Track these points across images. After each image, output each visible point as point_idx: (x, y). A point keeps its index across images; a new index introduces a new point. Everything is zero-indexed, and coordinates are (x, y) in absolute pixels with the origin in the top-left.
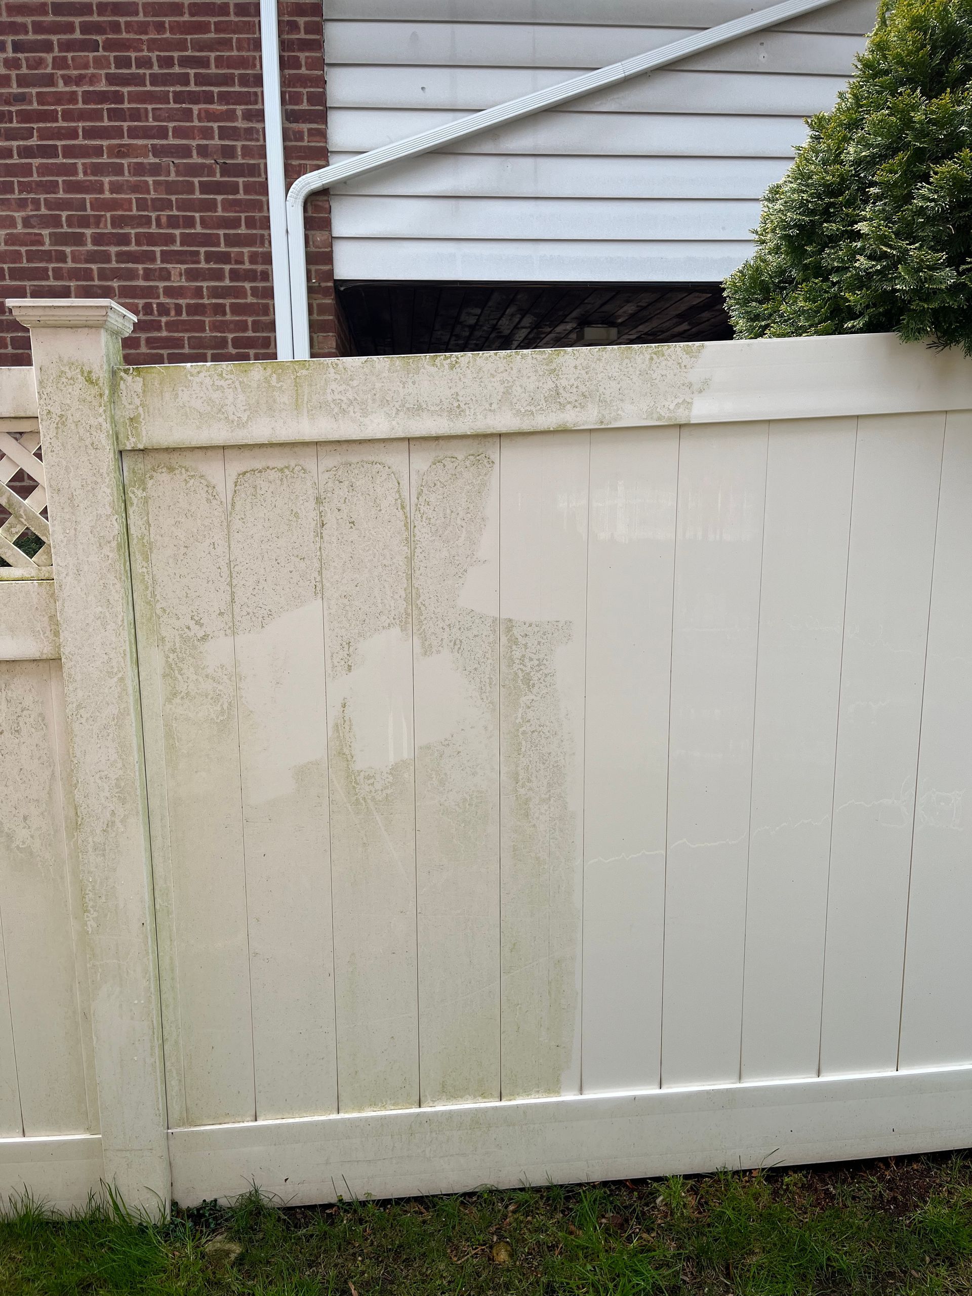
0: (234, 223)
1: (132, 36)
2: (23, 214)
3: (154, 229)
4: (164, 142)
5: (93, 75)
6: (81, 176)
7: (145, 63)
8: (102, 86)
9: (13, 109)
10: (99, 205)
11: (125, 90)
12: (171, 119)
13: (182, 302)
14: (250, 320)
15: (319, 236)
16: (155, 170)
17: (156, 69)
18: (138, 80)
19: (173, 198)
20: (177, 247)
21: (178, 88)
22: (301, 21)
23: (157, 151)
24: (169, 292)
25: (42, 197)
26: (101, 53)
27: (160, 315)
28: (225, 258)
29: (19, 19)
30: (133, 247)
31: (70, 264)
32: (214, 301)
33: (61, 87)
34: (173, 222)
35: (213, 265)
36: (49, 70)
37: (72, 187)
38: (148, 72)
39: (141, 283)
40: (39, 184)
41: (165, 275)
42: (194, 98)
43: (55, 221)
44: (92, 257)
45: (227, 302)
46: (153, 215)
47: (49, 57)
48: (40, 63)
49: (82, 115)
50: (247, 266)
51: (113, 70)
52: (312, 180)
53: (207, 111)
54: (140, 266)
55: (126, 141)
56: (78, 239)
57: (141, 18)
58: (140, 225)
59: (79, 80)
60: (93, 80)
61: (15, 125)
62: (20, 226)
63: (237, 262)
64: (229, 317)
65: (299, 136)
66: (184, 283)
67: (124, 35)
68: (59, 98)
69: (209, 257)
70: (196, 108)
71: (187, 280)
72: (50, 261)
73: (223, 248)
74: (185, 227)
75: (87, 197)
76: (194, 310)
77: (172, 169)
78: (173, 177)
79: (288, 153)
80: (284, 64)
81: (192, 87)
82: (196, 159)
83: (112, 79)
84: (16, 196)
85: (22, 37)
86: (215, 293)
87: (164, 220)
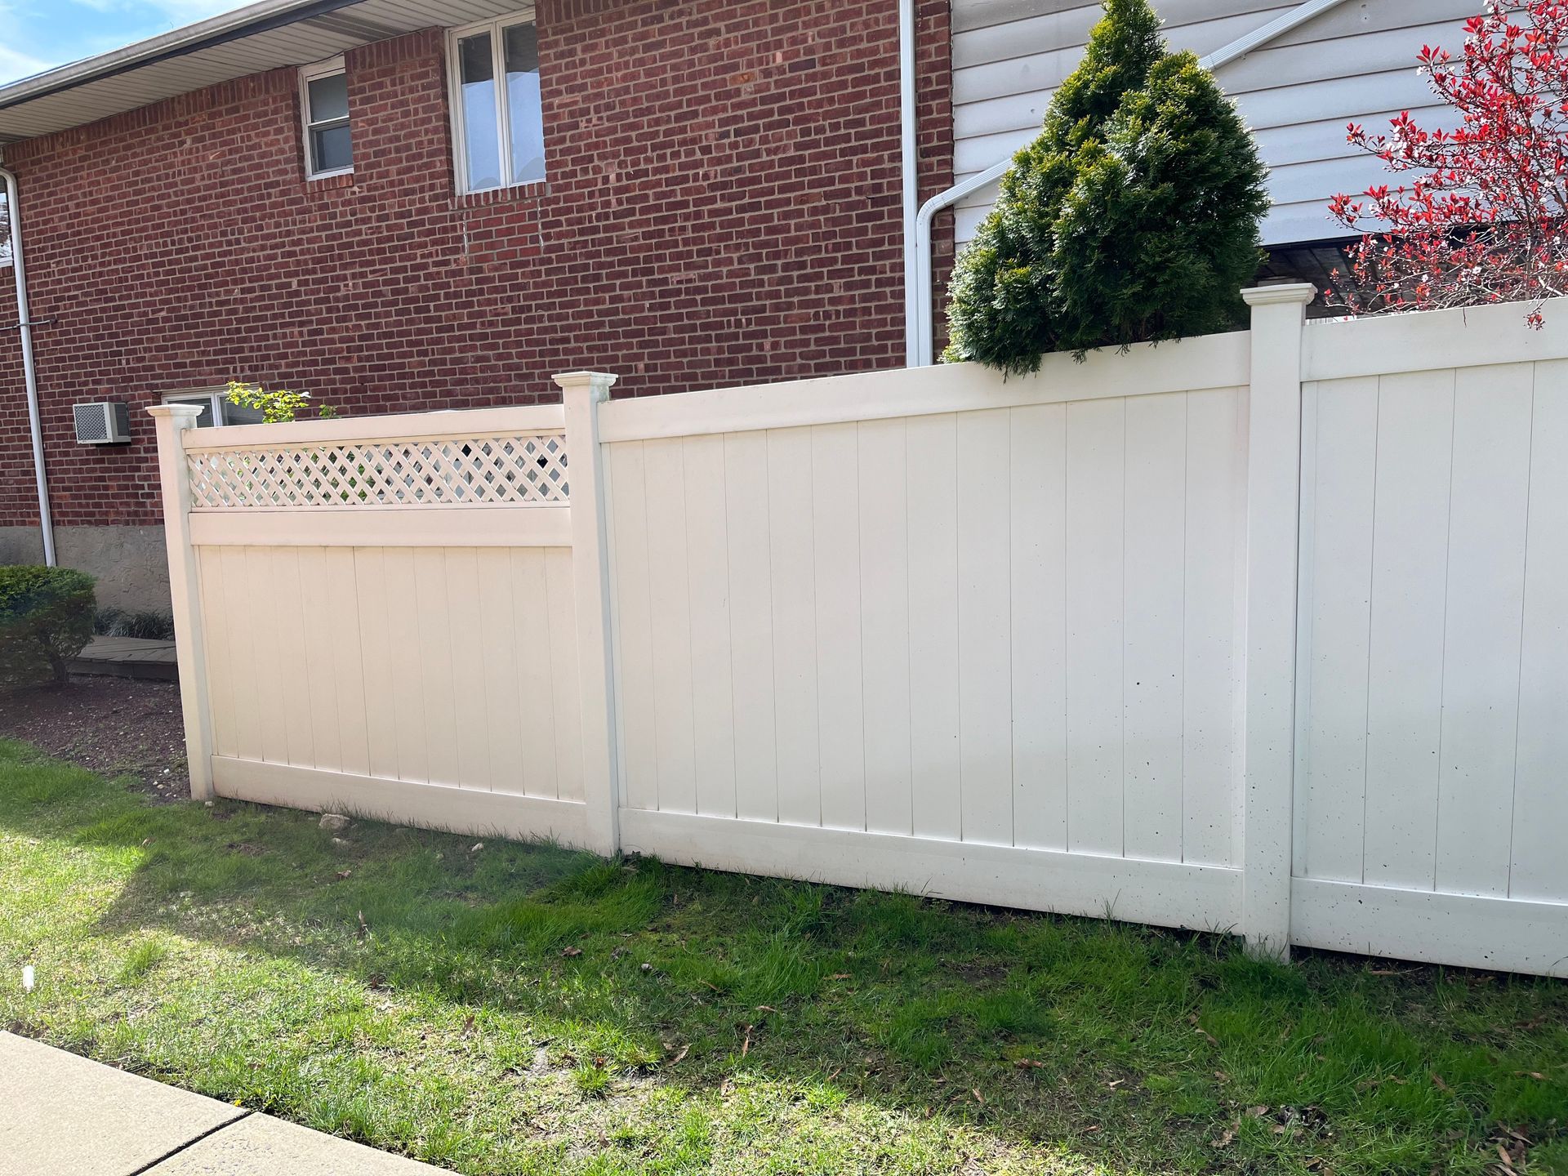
0: (880, 242)
1: (812, 111)
2: (738, 254)
3: (823, 255)
4: (832, 188)
5: (785, 145)
6: (776, 222)
7: (820, 130)
8: (792, 153)
9: (733, 178)
10: (787, 242)
11: (807, 153)
12: (837, 170)
13: (840, 308)
14: (889, 317)
15: (944, 244)
16: (826, 210)
17: (828, 134)
18: (815, 144)
19: (837, 229)
20: (839, 266)
21: (843, 145)
22: (933, 76)
23: (827, 196)
24: (832, 301)
25: (750, 240)
26: (791, 127)
27: (825, 320)
28: (872, 270)
29: (739, 113)
30: (809, 270)
31: (767, 288)
32: (863, 305)
33: (765, 158)
34: (837, 248)
35: (863, 277)
36: (757, 147)
37: (771, 231)
38: (822, 136)
39: (813, 296)
40: (749, 231)
41: (829, 288)
42: (854, 151)
43: (759, 257)
44: (781, 281)
45: (873, 304)
46: (823, 244)
47: (757, 137)
48: (751, 142)
49: (778, 176)
50: (889, 274)
51: (799, 139)
52: (937, 201)
53: (862, 159)
54: (813, 284)
55: (806, 191)
56: (772, 269)
57: (818, 96)
58: (814, 253)
59: (776, 151)
60: (785, 149)
61: (734, 190)
62: (736, 263)
63: (881, 273)
64: (873, 317)
65: (930, 167)
66: (842, 293)
67: (807, 112)
68: (762, 166)
69: (861, 271)
70: (855, 159)
71: (845, 290)
72: (754, 287)
73: (871, 263)
74: (845, 250)
75: (780, 236)
76: (850, 313)
77: (837, 207)
78: (838, 214)
79: (920, 182)
80: (919, 112)
81: (853, 143)
82: (854, 198)
83: (798, 147)
84: (734, 242)
85: (740, 125)
86: (864, 298)
87: (830, 247)
